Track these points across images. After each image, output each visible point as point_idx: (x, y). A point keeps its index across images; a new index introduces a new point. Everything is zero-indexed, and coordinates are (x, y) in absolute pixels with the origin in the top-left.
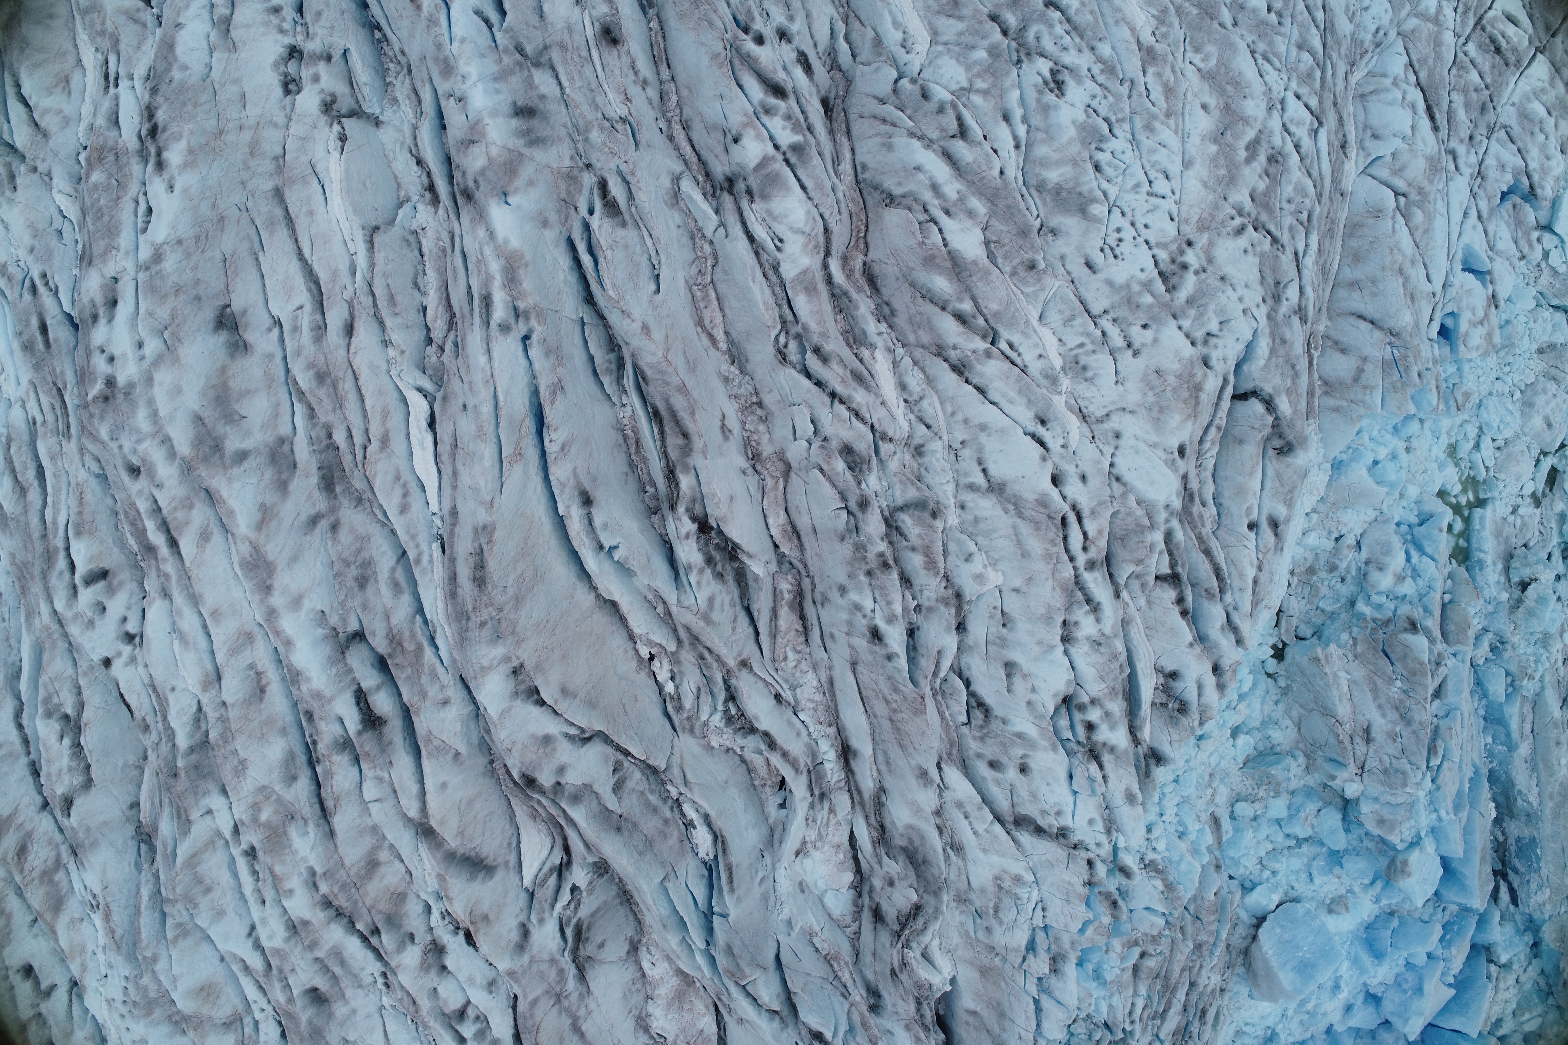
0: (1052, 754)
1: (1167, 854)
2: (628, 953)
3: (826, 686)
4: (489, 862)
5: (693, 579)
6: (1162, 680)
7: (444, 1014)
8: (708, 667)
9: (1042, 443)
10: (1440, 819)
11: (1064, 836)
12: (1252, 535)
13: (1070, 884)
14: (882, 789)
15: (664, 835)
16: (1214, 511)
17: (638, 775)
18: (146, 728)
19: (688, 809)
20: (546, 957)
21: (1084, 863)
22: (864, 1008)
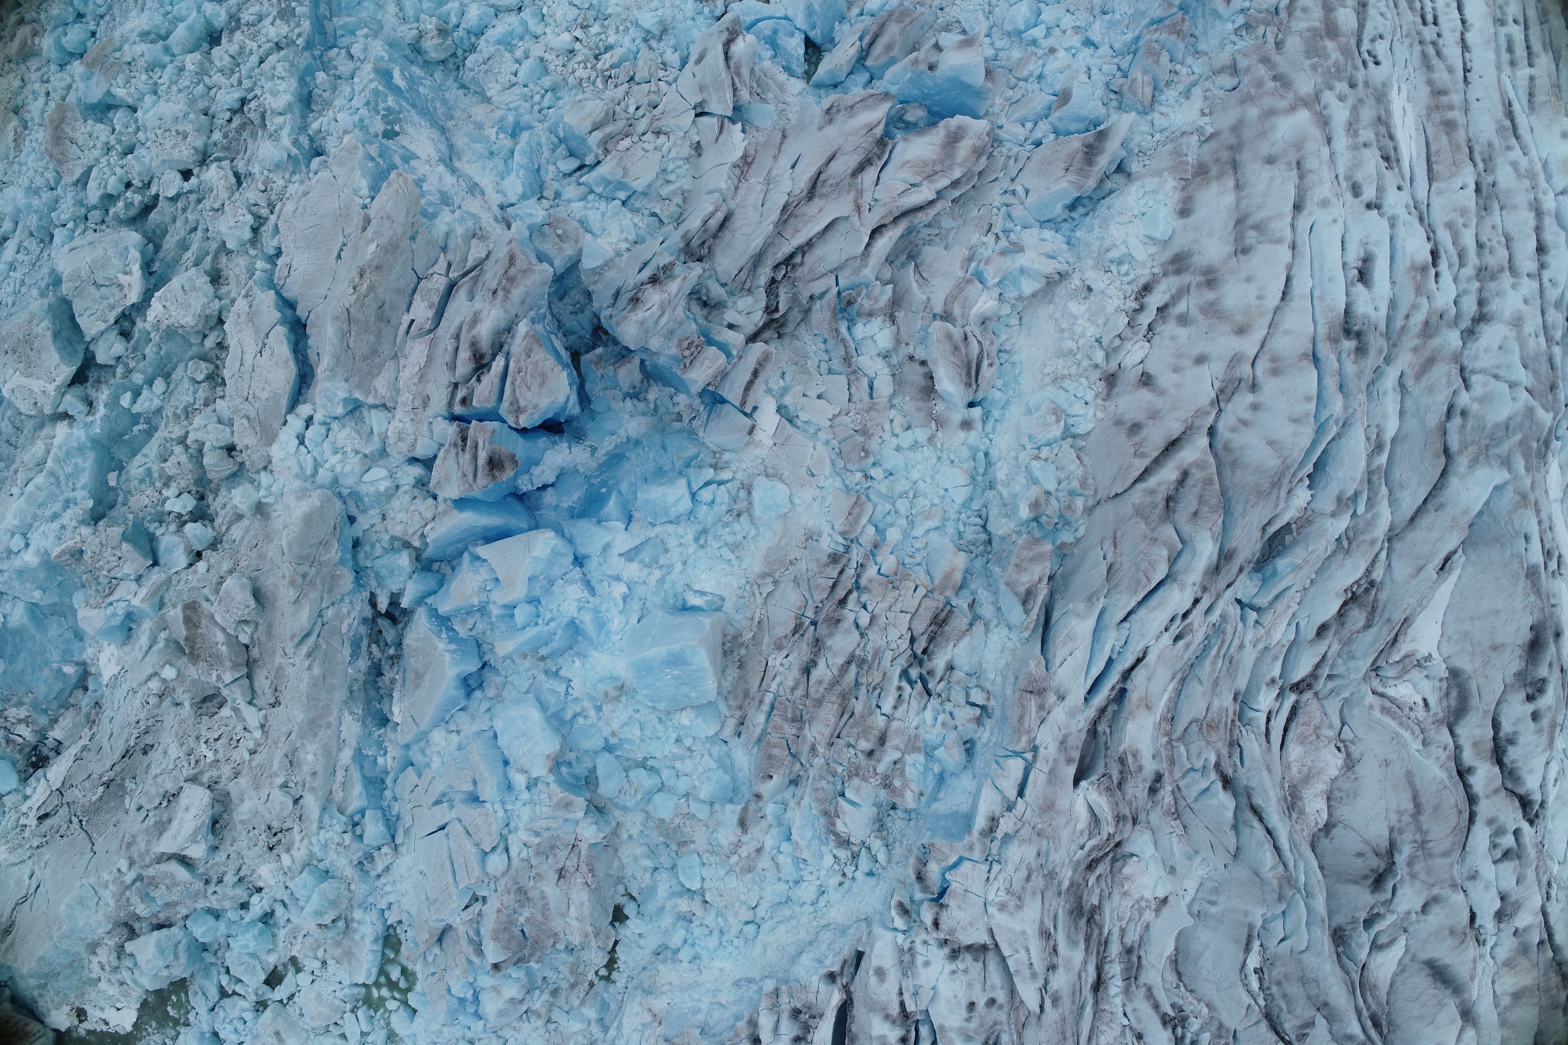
0: (946, 1024)
1: (823, 848)
2: (1334, 826)
4: (1427, 971)
6: (809, 1038)
7: (1520, 859)
10: (503, 803)
11: (954, 951)
13: (960, 908)
15: (1286, 976)
17: (1287, 1026)
19: (1255, 985)
20: (1417, 883)
21: (942, 926)
22: (1166, 778)
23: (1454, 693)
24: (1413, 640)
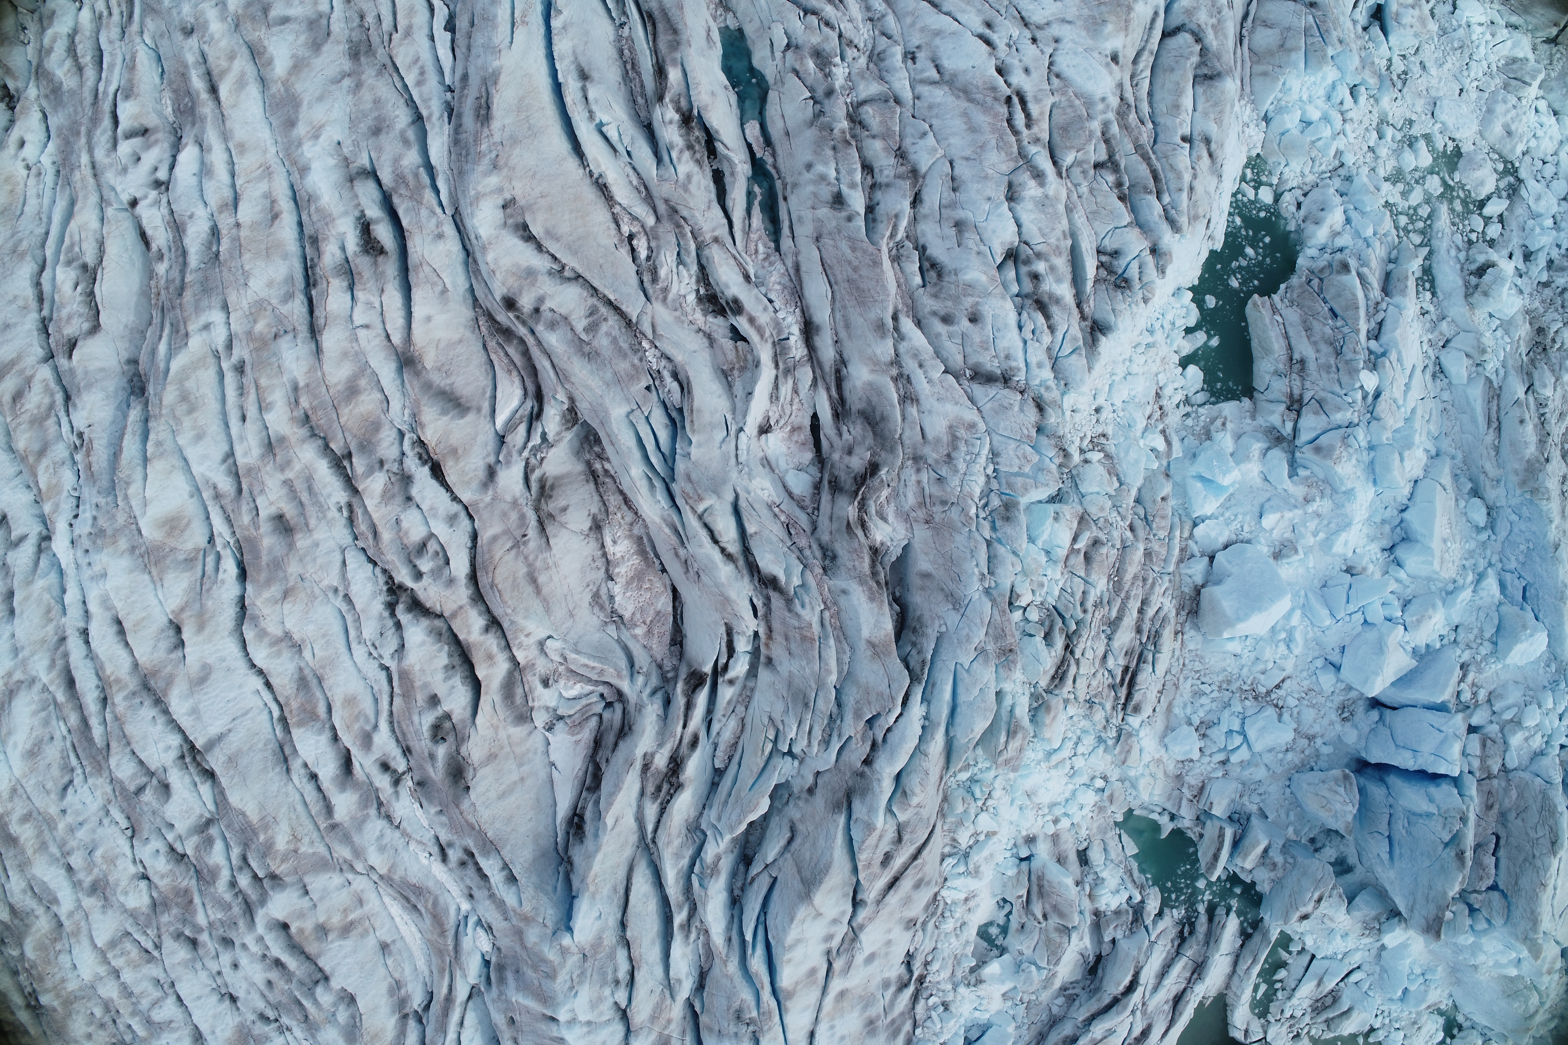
0: (1000, 301)
2: (590, 528)
3: (792, 272)
4: (465, 402)
5: (674, 155)
6: (1103, 259)
7: (404, 547)
8: (684, 235)
9: (988, 42)
12: (1187, 145)
14: (842, 361)
16: (1150, 126)
17: (612, 321)
18: (161, 257)
20: (508, 498)
22: (819, 570)
23: (519, 700)
24: (577, 742)
